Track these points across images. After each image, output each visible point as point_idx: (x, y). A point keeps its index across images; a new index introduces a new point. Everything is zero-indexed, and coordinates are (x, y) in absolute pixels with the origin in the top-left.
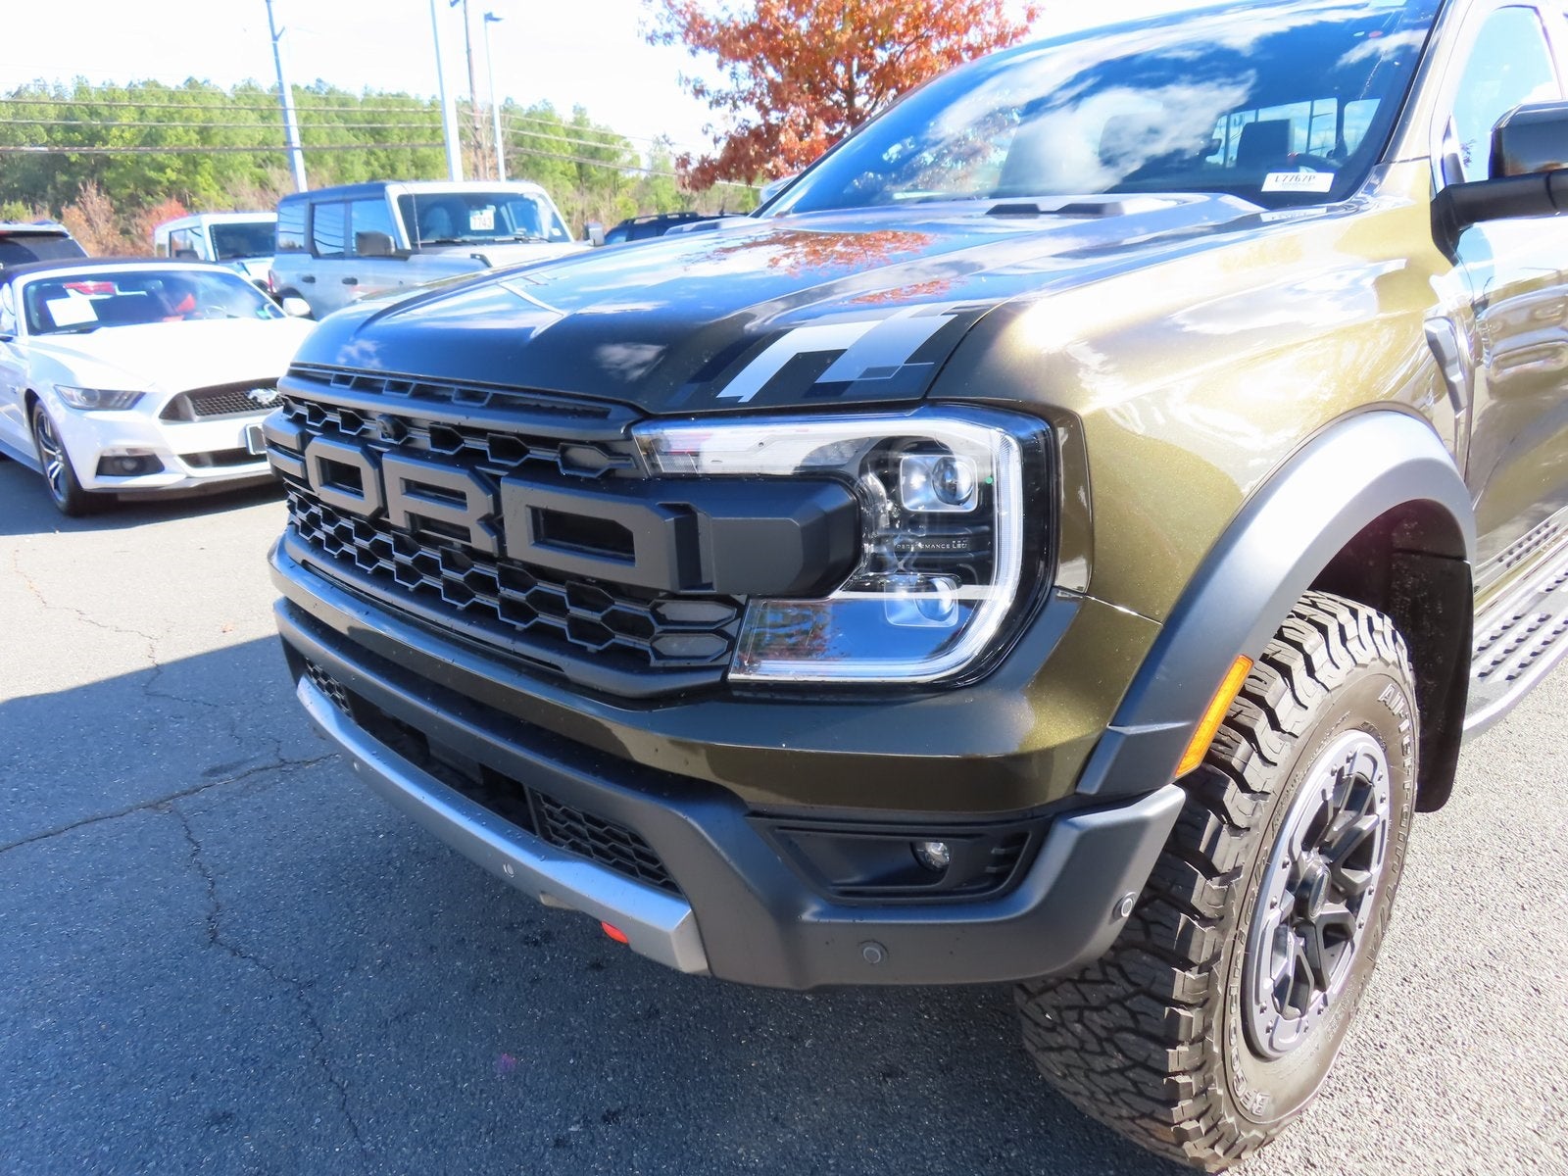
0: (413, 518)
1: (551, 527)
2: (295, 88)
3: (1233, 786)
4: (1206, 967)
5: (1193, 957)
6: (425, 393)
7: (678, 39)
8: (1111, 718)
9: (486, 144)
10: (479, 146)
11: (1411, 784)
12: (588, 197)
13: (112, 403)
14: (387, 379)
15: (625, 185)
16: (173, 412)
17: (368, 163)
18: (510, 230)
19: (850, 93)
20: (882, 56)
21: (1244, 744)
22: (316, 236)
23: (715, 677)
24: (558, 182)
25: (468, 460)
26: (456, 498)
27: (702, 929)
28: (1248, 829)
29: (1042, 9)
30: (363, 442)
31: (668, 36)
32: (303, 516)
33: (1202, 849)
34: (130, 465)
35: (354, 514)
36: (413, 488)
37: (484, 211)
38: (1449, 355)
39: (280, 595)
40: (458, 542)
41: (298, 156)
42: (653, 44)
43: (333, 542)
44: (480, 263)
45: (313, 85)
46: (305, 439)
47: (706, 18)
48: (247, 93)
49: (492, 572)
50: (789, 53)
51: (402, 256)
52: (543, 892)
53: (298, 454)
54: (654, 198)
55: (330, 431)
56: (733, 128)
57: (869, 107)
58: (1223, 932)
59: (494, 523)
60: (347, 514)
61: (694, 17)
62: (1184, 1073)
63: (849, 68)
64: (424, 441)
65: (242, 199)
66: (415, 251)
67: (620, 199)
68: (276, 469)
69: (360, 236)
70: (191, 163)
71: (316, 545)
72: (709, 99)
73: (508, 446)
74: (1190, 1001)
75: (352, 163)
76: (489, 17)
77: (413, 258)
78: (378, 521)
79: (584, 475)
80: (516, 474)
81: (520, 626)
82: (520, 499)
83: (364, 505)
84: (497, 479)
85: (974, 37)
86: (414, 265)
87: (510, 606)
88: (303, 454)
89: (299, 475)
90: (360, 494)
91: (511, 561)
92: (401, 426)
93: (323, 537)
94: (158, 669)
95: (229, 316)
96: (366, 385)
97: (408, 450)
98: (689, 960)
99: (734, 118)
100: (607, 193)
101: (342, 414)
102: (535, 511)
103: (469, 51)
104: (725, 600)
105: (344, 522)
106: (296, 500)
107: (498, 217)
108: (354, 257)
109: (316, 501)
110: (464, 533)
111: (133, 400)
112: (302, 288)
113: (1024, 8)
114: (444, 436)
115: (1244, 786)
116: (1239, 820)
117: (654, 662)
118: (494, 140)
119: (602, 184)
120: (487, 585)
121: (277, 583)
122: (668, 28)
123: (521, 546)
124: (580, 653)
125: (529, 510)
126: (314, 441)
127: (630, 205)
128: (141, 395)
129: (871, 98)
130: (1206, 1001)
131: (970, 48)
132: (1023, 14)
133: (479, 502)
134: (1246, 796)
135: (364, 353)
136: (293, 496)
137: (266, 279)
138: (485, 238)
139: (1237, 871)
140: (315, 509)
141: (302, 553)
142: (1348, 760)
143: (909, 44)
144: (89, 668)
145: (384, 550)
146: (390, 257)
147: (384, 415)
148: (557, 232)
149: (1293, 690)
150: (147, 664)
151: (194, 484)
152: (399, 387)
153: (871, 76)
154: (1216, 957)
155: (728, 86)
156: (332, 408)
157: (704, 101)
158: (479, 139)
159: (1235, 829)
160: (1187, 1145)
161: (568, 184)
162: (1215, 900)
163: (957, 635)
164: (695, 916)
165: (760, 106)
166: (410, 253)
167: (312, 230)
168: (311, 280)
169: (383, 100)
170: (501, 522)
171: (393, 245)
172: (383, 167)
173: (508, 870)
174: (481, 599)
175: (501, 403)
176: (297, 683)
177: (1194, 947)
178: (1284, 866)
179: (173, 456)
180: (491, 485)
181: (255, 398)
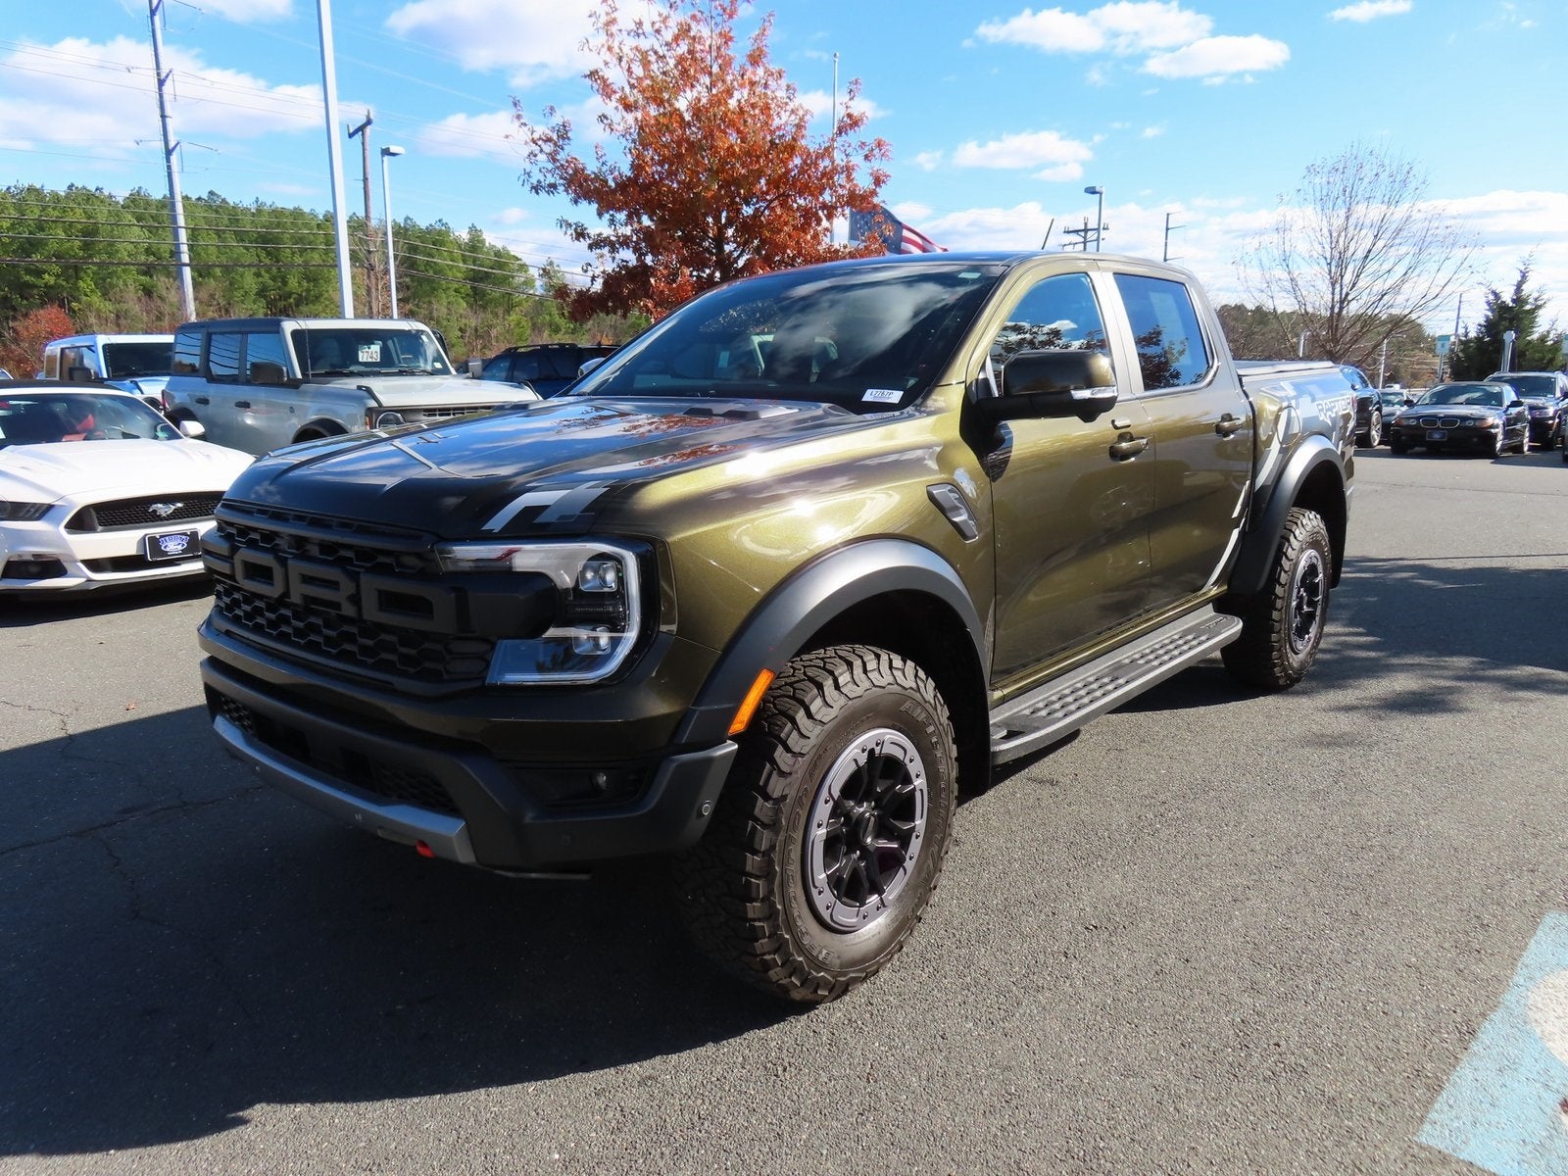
0: (306, 598)
1: (388, 601)
2: (186, 198)
3: (780, 749)
4: (767, 854)
5: (757, 846)
6: (315, 523)
7: (561, 189)
8: (692, 701)
9: (379, 267)
10: (372, 268)
11: (950, 770)
12: (482, 315)
13: (21, 515)
14: (292, 513)
15: (519, 304)
16: (81, 522)
17: (258, 275)
18: (397, 362)
19: (720, 240)
20: (748, 211)
21: (789, 725)
22: (212, 357)
23: (478, 684)
24: (451, 299)
25: (342, 563)
26: (333, 585)
27: (472, 835)
28: (790, 774)
29: (887, 176)
30: (274, 551)
31: (553, 186)
32: (227, 600)
33: (761, 783)
34: (34, 569)
35: (267, 597)
36: (307, 579)
37: (372, 346)
38: (946, 505)
39: (206, 655)
40: (333, 612)
41: (187, 272)
42: (537, 193)
43: (249, 616)
44: (365, 394)
45: (205, 196)
46: (234, 550)
47: (587, 172)
48: (136, 200)
49: (354, 630)
50: (663, 207)
51: (294, 384)
52: (380, 827)
53: (228, 559)
54: (548, 317)
55: (252, 544)
56: (610, 267)
57: (736, 254)
58: (777, 833)
59: (355, 599)
60: (261, 597)
61: (576, 171)
62: (759, 920)
63: (717, 219)
64: (315, 551)
65: (125, 306)
66: (306, 379)
67: (513, 317)
68: (207, 568)
69: (254, 365)
70: (73, 271)
71: (236, 620)
72: (589, 242)
73: (364, 554)
74: (758, 874)
75: (242, 276)
76: (386, 152)
77: (304, 387)
78: (282, 601)
79: (408, 571)
80: (368, 570)
81: (370, 661)
82: (372, 585)
83: (274, 591)
84: (359, 573)
85: (827, 197)
86: (305, 393)
87: (364, 650)
88: (233, 559)
89: (228, 572)
90: (272, 585)
91: (365, 621)
92: (300, 542)
93: (242, 614)
94: (71, 739)
95: (126, 436)
96: (277, 516)
97: (304, 557)
98: (465, 855)
99: (614, 258)
100: (500, 311)
101: (261, 534)
102: (380, 592)
103: (365, 180)
104: (485, 640)
105: (258, 603)
106: (222, 590)
107: (385, 351)
108: (248, 383)
109: (239, 589)
110: (337, 606)
111: (39, 512)
112: (195, 408)
113: (871, 174)
114: (327, 548)
115: (788, 749)
116: (785, 768)
117: (446, 677)
118: (387, 263)
119: (495, 302)
120: (350, 638)
121: (205, 646)
122: (550, 180)
123: (372, 612)
124: (404, 674)
125: (376, 593)
126: (241, 550)
127: (524, 323)
128: (50, 507)
129: (738, 247)
130: (768, 874)
131: (824, 206)
132: (871, 179)
133: (347, 587)
134: (789, 755)
135: (268, 492)
136: (219, 587)
137: (159, 397)
138: (372, 370)
139: (784, 797)
140: (236, 596)
141: (225, 626)
142: (877, 745)
143: (771, 201)
144: (9, 738)
145: (285, 620)
146: (282, 385)
147: (290, 535)
148: (438, 365)
149: (824, 696)
150: (61, 734)
151: (93, 586)
152: (300, 518)
153: (736, 226)
154: (772, 848)
155: (607, 231)
156: (255, 530)
157: (584, 244)
158: (372, 262)
159: (782, 774)
160: (771, 973)
161: (461, 301)
162: (770, 814)
163: (607, 658)
164: (468, 827)
165: (636, 250)
166: (301, 382)
167: (208, 352)
168: (204, 401)
169: (278, 213)
170: (360, 599)
171: (285, 374)
172: (273, 279)
173: (359, 817)
174: (347, 647)
175: (362, 531)
176: (213, 721)
177: (757, 839)
178: (827, 802)
179: (76, 561)
180: (354, 577)
181: (154, 511)
